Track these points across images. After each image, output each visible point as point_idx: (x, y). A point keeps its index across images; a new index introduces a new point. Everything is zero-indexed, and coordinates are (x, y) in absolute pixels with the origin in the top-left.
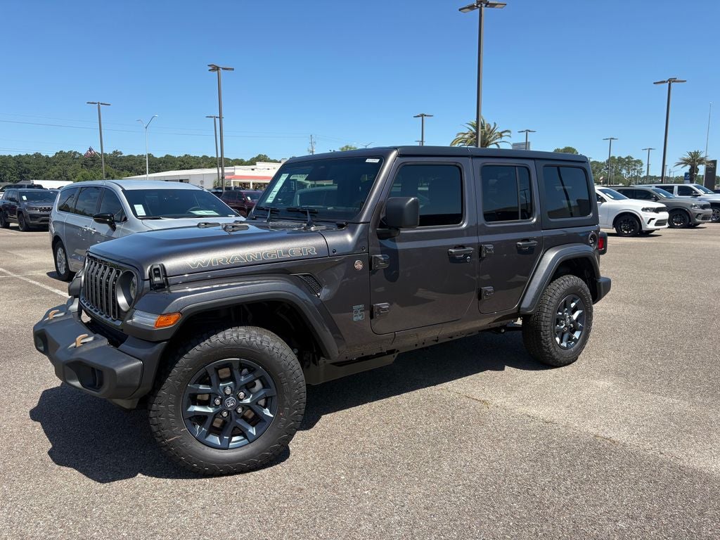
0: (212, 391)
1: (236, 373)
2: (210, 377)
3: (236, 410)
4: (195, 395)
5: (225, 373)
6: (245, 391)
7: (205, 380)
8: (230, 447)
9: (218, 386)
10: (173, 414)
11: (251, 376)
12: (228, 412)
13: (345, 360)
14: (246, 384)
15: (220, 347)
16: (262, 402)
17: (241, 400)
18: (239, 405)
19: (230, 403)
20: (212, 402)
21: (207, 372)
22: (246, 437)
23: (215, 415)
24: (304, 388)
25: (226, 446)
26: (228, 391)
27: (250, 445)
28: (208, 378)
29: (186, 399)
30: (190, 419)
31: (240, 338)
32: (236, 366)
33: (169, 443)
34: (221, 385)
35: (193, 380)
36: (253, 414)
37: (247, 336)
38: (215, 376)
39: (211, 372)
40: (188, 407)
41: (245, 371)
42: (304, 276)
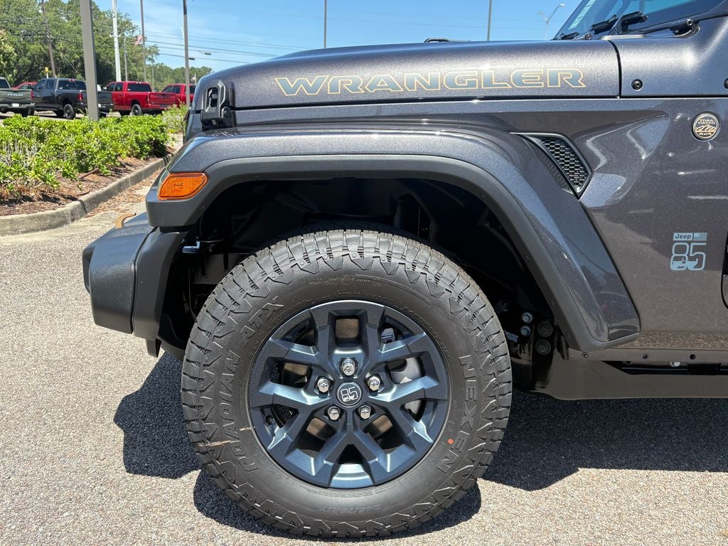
0: (317, 362)
1: (371, 334)
2: (316, 332)
3: (357, 412)
4: (280, 363)
5: (349, 327)
6: (384, 375)
7: (305, 335)
8: (332, 484)
9: (330, 353)
10: (230, 392)
11: (400, 345)
12: (342, 412)
13: (639, 360)
14: (386, 362)
15: (349, 272)
16: (414, 406)
17: (375, 393)
18: (367, 403)
19: (349, 395)
20: (311, 384)
21: (312, 320)
22: (368, 470)
23: (315, 412)
24: (508, 374)
25: (326, 482)
26: (349, 369)
27: (374, 490)
28: (312, 333)
29: (260, 366)
30: (262, 409)
31: (393, 260)
32: (374, 320)
33: (213, 449)
34: (337, 352)
35: (282, 330)
36: (389, 424)
37: (410, 259)
38: (327, 331)
39: (322, 322)
40: (262, 383)
41: (389, 332)
42: (544, 139)
